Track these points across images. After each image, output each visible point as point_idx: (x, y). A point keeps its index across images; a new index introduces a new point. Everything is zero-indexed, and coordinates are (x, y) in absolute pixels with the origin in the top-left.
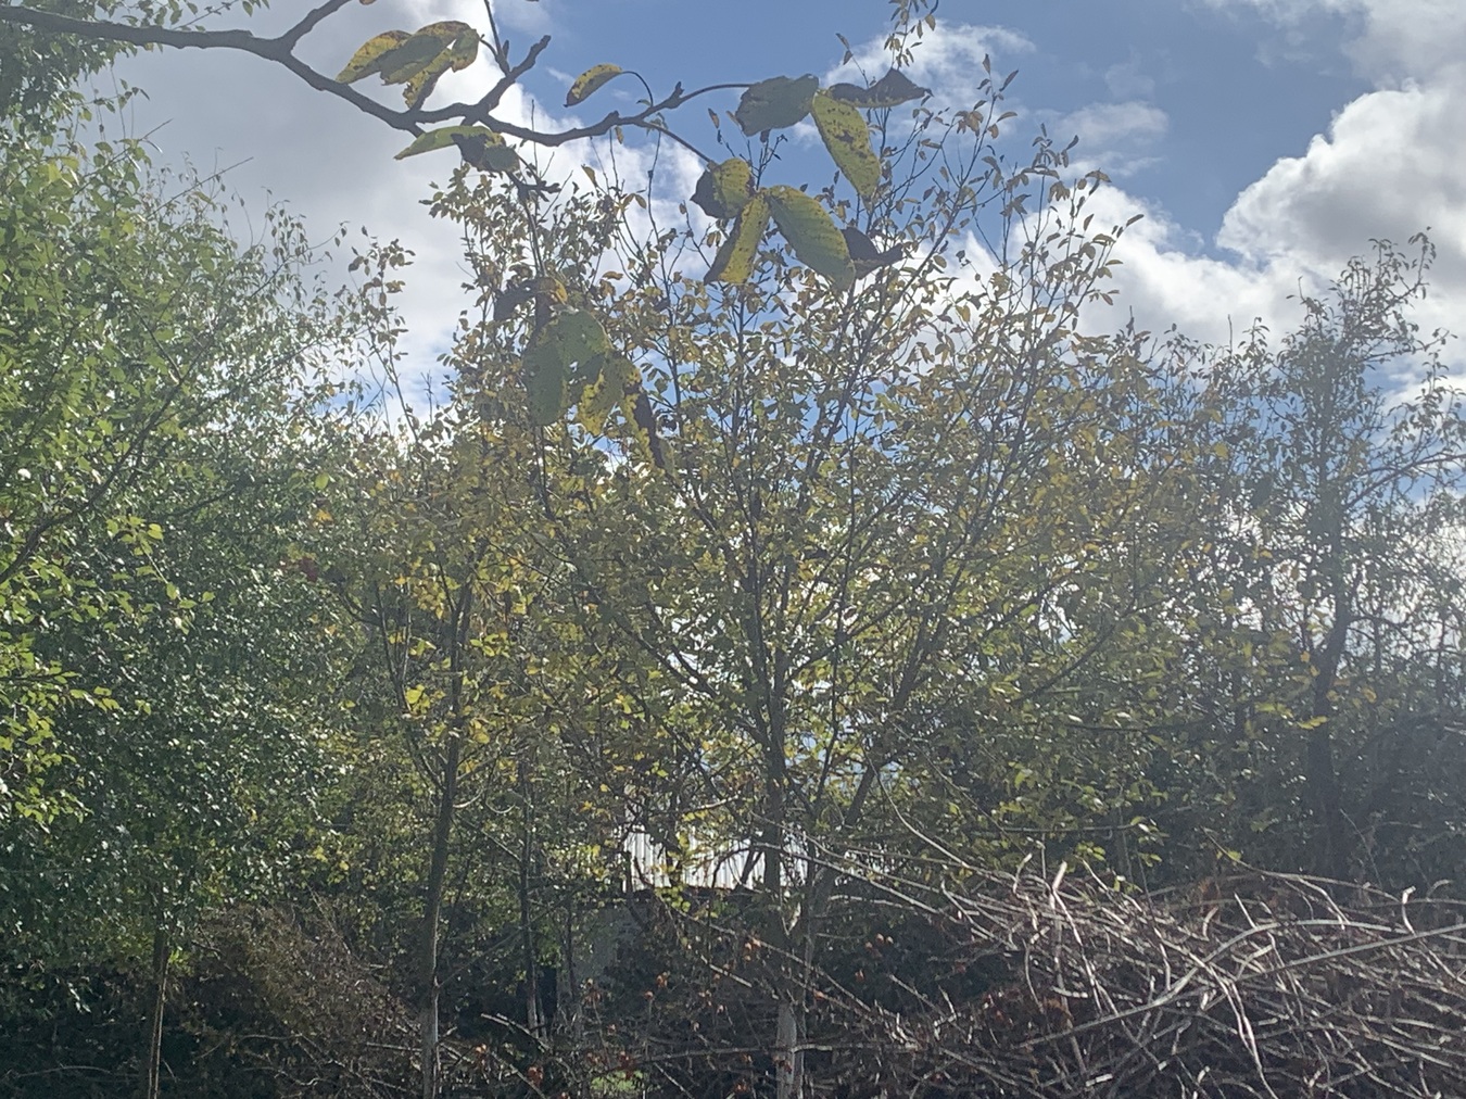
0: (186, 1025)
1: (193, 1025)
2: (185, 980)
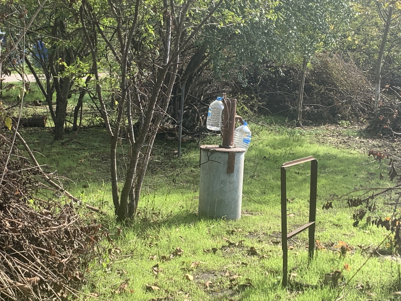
0: (311, 83)
1: (313, 83)
2: (311, 71)
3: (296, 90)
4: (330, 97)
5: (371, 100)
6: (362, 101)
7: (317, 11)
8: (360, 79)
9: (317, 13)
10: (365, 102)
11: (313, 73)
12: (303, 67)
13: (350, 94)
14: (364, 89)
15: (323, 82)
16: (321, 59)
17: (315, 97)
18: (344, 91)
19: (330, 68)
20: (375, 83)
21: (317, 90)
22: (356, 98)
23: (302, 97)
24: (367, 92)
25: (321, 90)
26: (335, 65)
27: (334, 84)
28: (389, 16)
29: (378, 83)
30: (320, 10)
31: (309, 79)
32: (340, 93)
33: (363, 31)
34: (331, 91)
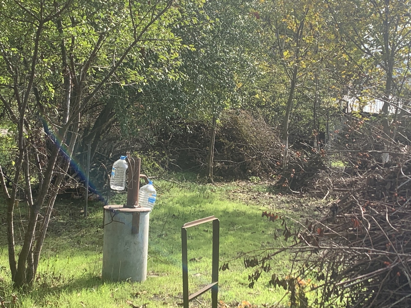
0: (221, 140)
1: (223, 139)
2: (221, 128)
3: (207, 146)
4: (240, 153)
5: (280, 155)
6: (271, 157)
7: (224, 70)
8: (269, 135)
9: (223, 71)
10: (274, 158)
11: (223, 129)
12: (213, 123)
13: (260, 150)
14: (273, 145)
15: (234, 139)
16: (231, 115)
17: (226, 153)
18: (254, 147)
19: (240, 124)
20: (283, 138)
21: (227, 147)
22: (266, 154)
23: (212, 153)
24: (277, 148)
25: (231, 146)
26: (245, 121)
27: (244, 140)
28: (295, 75)
29: (286, 139)
30: (226, 69)
31: (219, 135)
32: (250, 149)
33: (271, 88)
34: (241, 147)
